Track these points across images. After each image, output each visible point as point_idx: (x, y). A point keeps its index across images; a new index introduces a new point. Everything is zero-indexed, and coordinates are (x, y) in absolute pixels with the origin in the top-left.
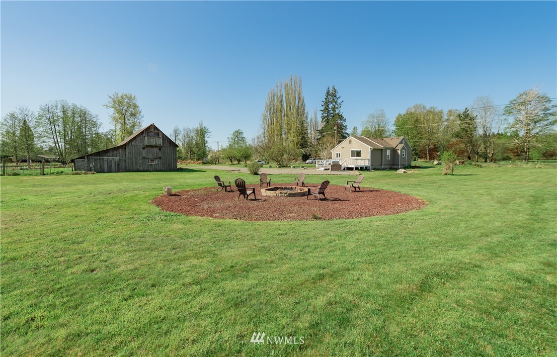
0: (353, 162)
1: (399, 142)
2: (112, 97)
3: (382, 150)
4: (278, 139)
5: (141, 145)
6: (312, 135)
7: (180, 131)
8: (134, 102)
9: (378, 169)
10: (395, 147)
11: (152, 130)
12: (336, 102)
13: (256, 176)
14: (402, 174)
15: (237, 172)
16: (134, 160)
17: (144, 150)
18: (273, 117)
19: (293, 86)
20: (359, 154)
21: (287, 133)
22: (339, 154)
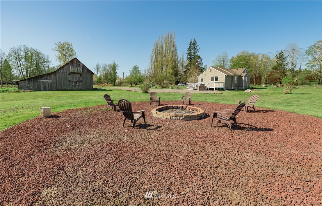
0: (213, 85)
1: (243, 71)
2: (57, 44)
3: (232, 76)
4: (160, 71)
5: (67, 72)
6: (181, 69)
7: (100, 66)
8: (71, 47)
9: (230, 90)
10: (240, 75)
11: (75, 62)
12: (196, 49)
13: (147, 94)
14: (249, 93)
15: (133, 91)
16: (62, 82)
17: (70, 76)
18: (157, 58)
19: (169, 38)
20: (216, 79)
21: (166, 68)
22: (203, 79)
